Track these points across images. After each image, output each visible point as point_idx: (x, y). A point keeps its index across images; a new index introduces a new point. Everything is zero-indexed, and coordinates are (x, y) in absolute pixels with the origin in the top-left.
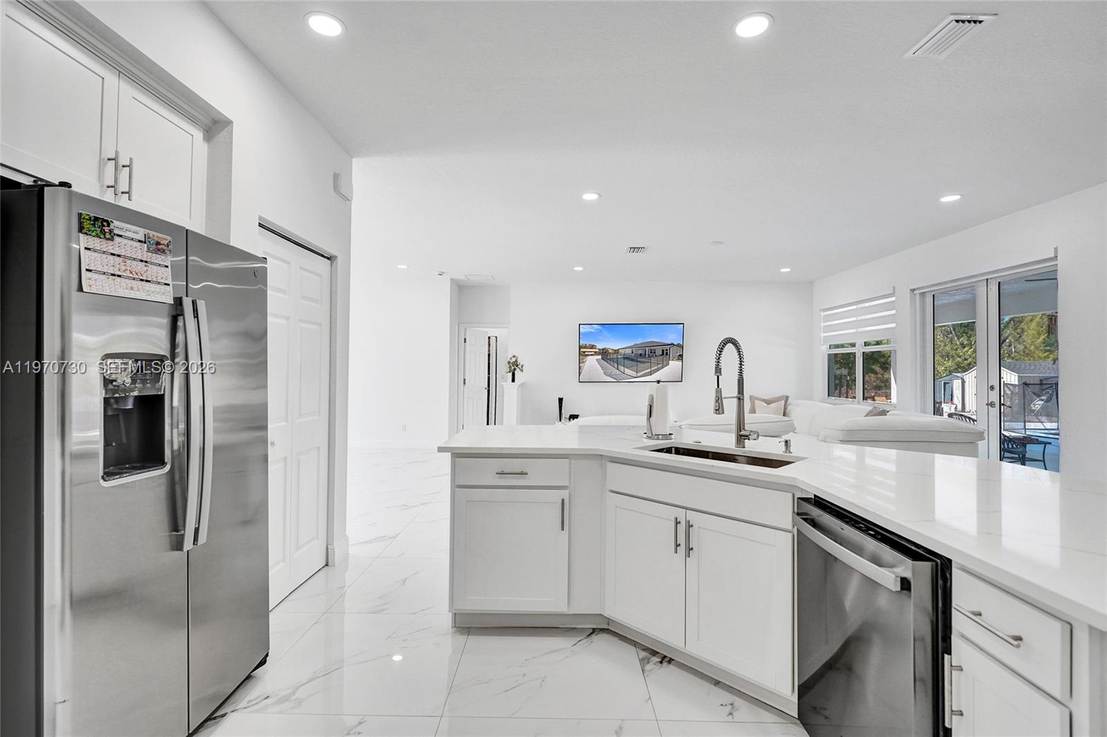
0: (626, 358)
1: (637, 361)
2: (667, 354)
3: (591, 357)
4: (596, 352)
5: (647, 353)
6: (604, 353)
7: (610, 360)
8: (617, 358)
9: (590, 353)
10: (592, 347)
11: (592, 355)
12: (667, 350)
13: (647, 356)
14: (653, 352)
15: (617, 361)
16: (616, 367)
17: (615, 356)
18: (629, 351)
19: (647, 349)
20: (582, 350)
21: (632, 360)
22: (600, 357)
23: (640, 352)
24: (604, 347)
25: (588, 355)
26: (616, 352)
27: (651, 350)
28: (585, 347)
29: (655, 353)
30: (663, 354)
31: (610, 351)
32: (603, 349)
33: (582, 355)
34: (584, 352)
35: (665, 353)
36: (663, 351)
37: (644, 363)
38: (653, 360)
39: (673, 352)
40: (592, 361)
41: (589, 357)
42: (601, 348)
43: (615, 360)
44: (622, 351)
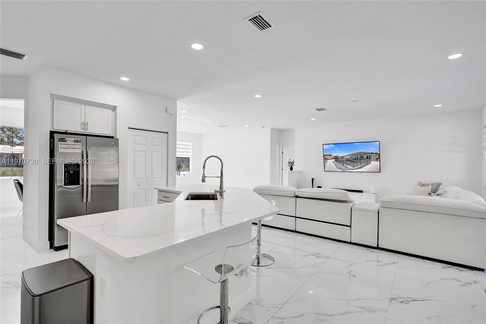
0: (348, 160)
1: (353, 162)
2: (370, 158)
3: (330, 160)
4: (332, 158)
5: (359, 157)
6: (336, 158)
7: (339, 161)
8: (343, 161)
9: (329, 158)
10: (330, 155)
11: (330, 159)
12: (370, 156)
13: (359, 159)
14: (362, 157)
15: (343, 162)
16: (343, 165)
17: (342, 159)
18: (349, 157)
19: (359, 156)
20: (325, 157)
21: (351, 161)
22: (334, 160)
23: (355, 157)
24: (336, 155)
25: (328, 159)
26: (342, 157)
27: (361, 156)
28: (327, 156)
29: (363, 157)
30: (367, 158)
31: (339, 157)
32: (336, 156)
33: (325, 159)
34: (326, 158)
35: (369, 158)
36: (367, 156)
37: (357, 162)
38: (362, 161)
39: (373, 157)
40: (330, 163)
41: (329, 160)
42: (334, 156)
43: (342, 161)
44: (346, 157)
